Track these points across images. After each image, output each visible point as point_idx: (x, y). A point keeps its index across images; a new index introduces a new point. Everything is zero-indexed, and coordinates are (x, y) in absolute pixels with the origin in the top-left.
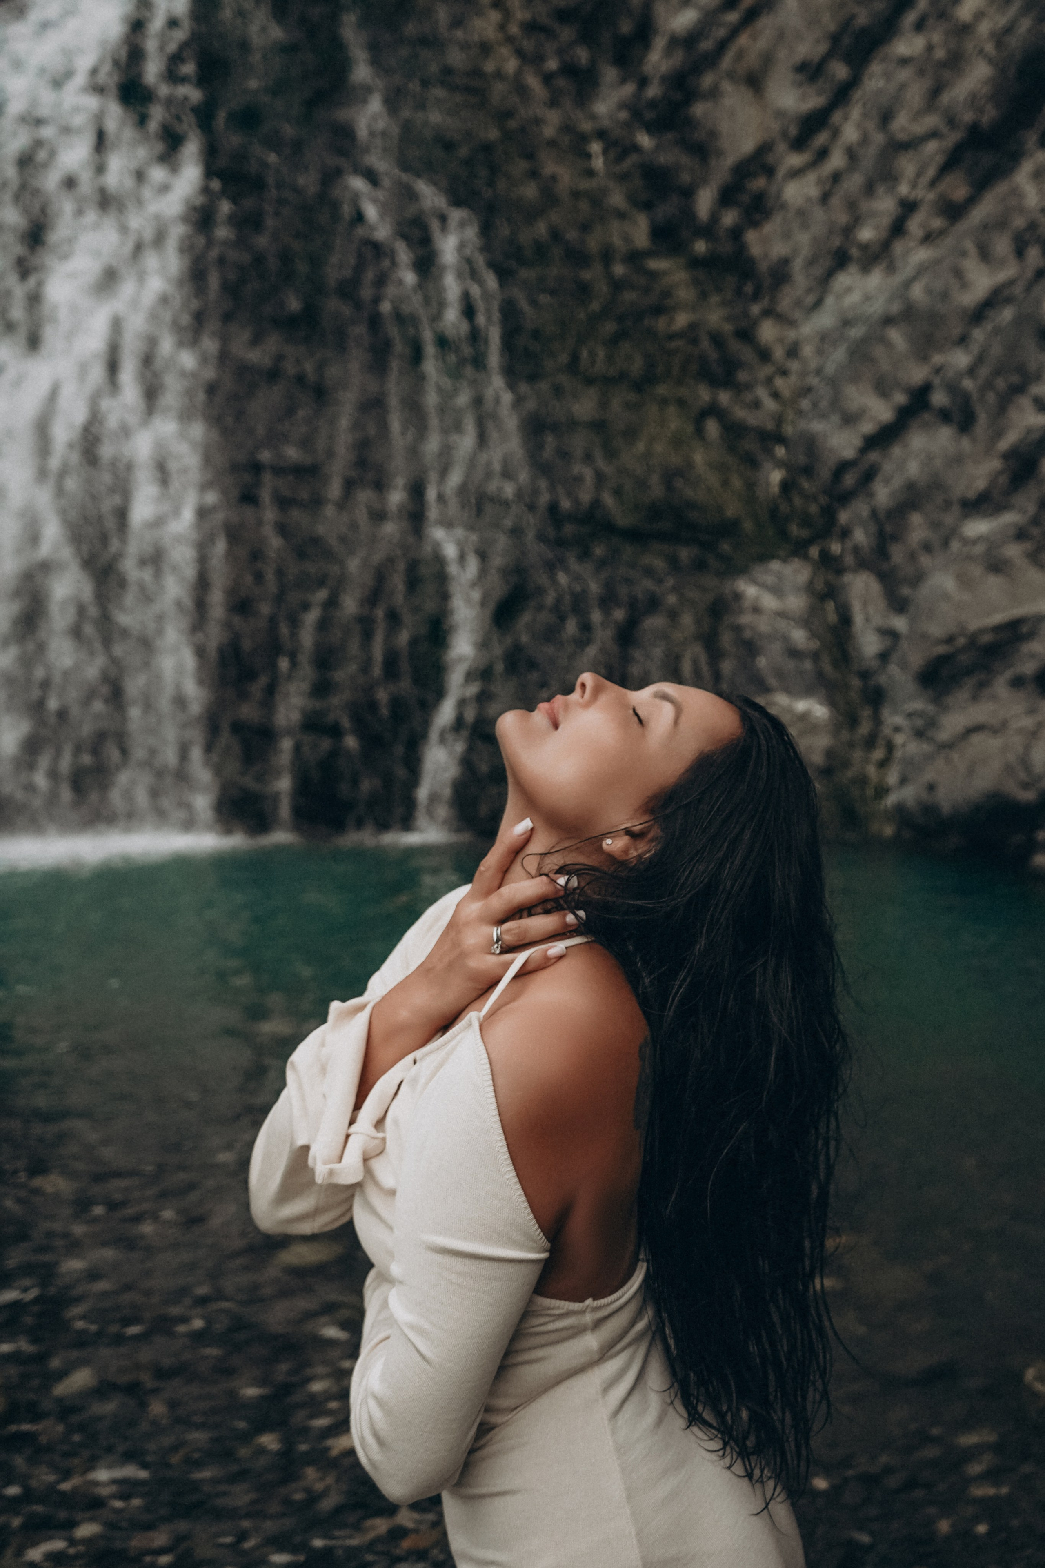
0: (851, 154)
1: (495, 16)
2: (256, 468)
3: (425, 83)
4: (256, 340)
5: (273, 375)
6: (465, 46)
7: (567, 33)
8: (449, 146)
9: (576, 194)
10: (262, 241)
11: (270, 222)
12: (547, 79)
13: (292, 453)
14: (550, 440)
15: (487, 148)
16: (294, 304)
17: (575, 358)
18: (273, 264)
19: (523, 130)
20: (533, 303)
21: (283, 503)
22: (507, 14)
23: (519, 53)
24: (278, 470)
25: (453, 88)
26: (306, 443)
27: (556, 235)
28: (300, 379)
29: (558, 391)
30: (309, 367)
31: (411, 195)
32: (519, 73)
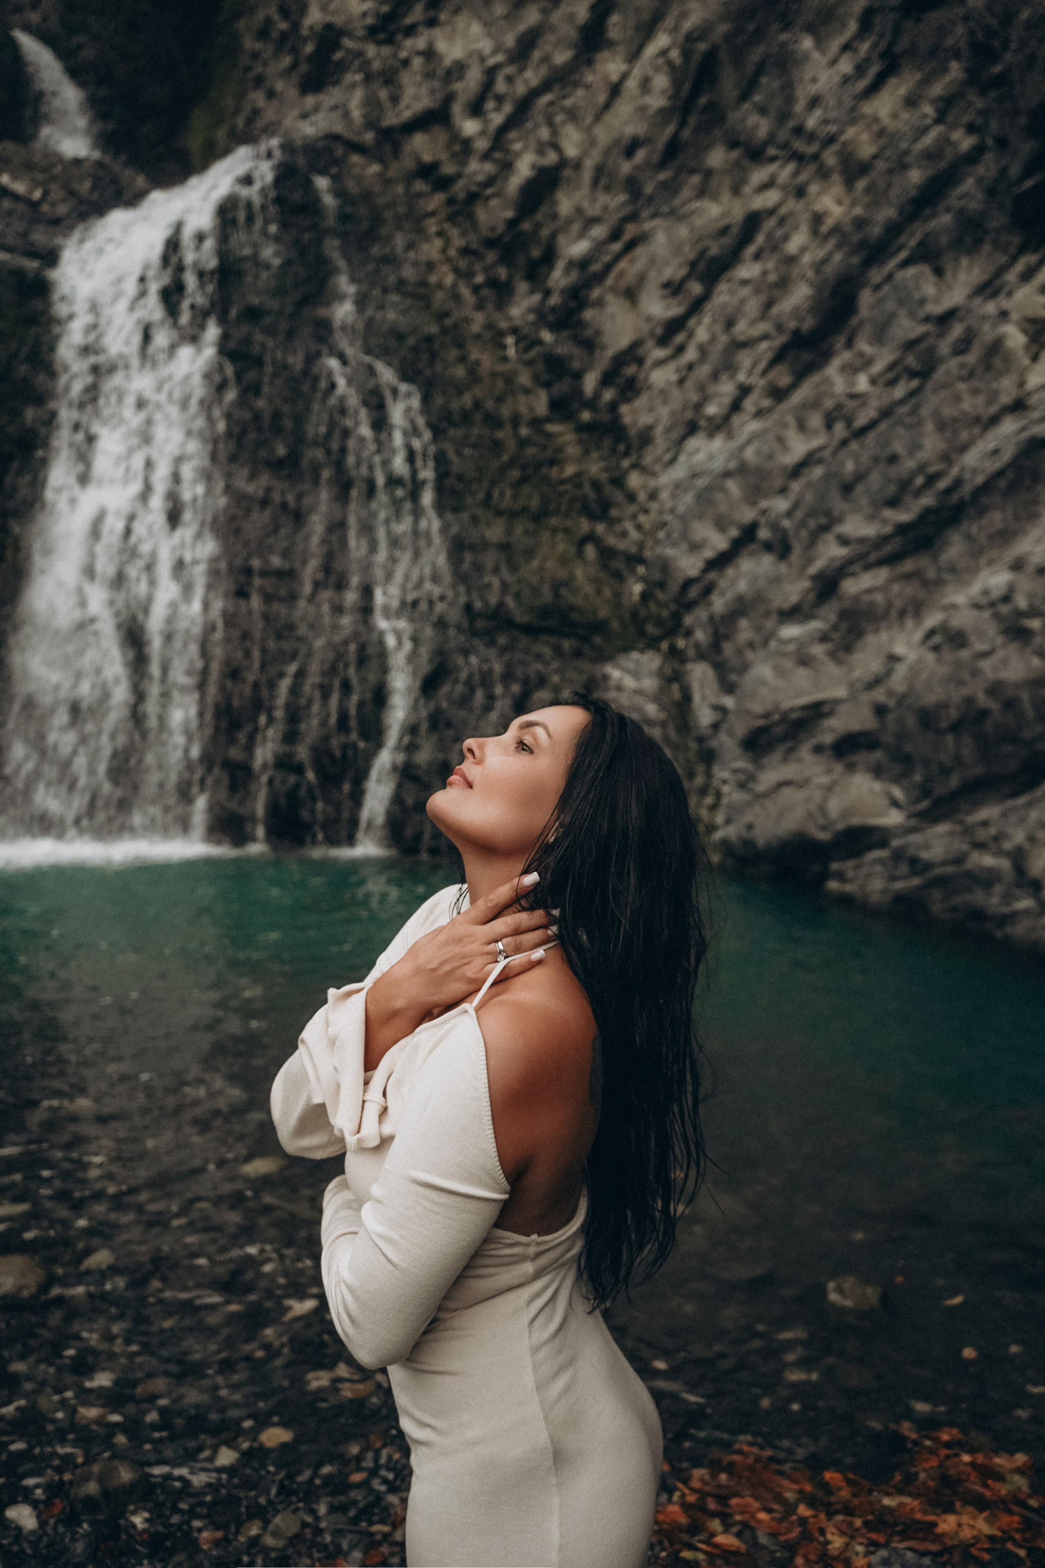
0: (703, 351)
1: (438, 243)
2: (248, 571)
3: (385, 291)
4: (252, 477)
5: (264, 502)
6: (415, 264)
7: (491, 256)
8: (401, 337)
9: (494, 375)
10: (260, 403)
11: (266, 389)
12: (476, 289)
13: (276, 561)
14: (468, 557)
15: (429, 339)
16: (281, 451)
17: (489, 496)
18: (266, 421)
19: (456, 326)
20: (459, 453)
21: (268, 598)
22: (448, 241)
23: (456, 270)
24: (265, 573)
25: (405, 295)
26: (286, 554)
27: (477, 405)
28: (284, 505)
29: (475, 519)
30: (290, 498)
31: (371, 371)
32: (454, 286)
